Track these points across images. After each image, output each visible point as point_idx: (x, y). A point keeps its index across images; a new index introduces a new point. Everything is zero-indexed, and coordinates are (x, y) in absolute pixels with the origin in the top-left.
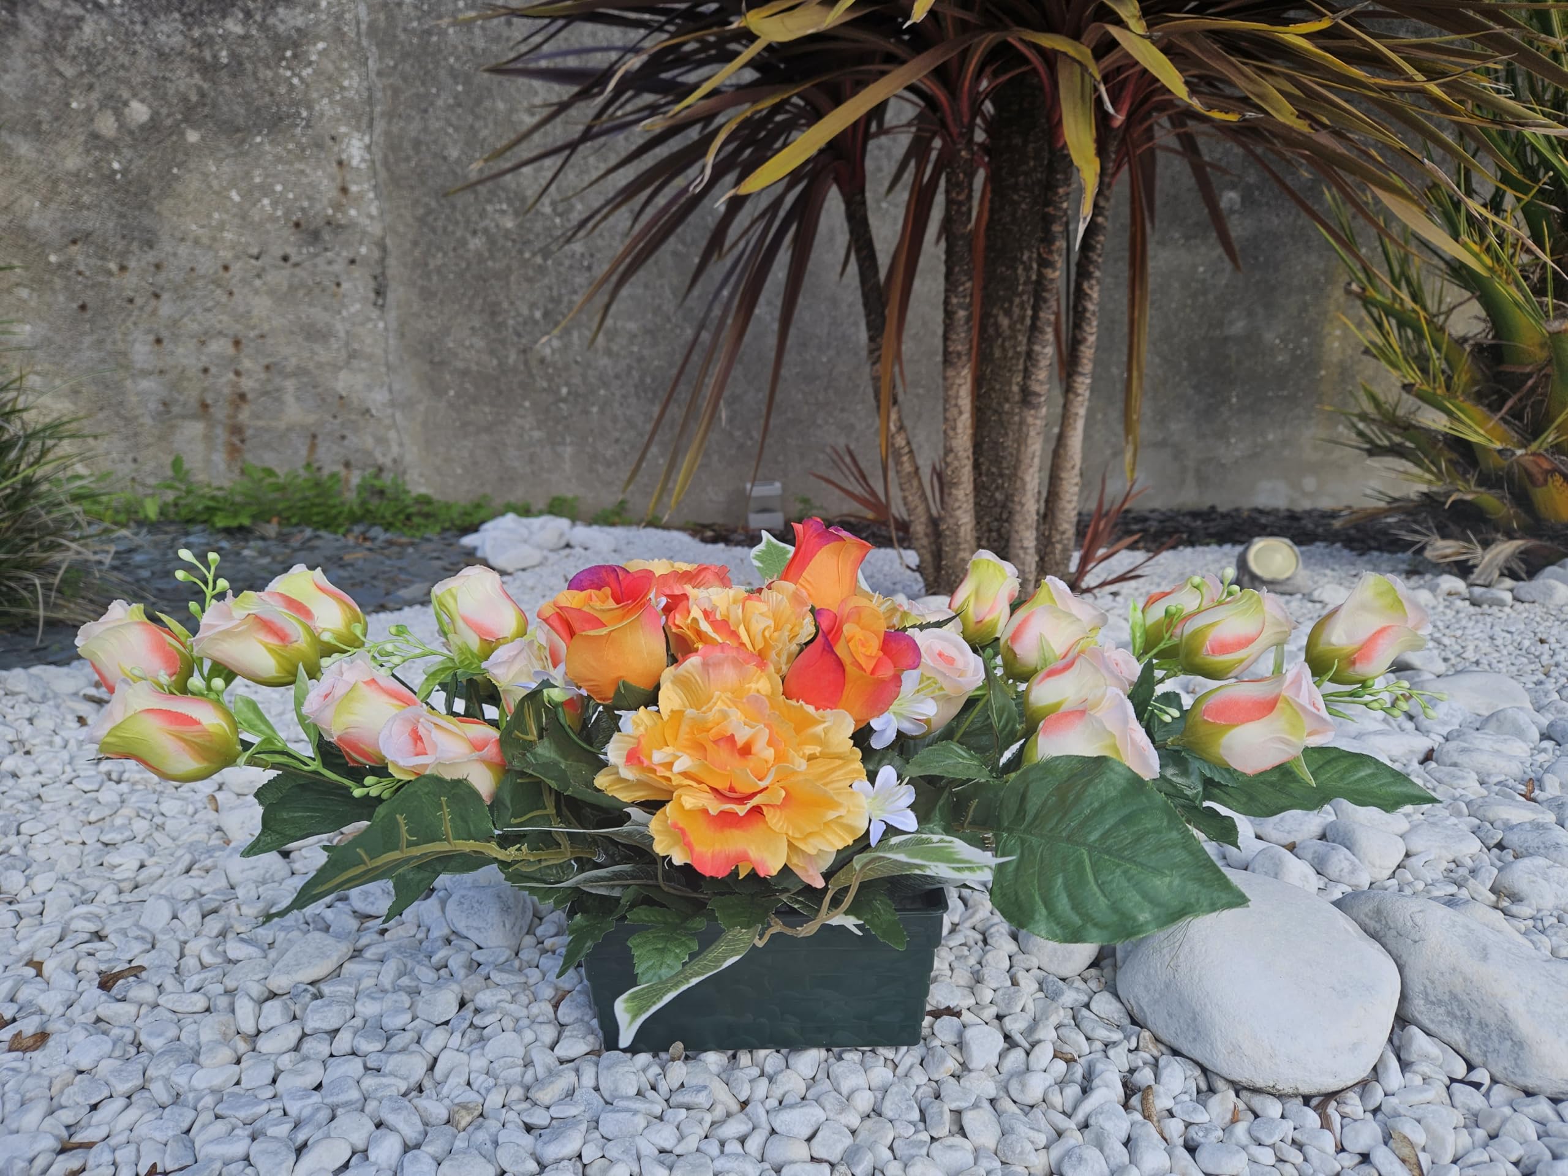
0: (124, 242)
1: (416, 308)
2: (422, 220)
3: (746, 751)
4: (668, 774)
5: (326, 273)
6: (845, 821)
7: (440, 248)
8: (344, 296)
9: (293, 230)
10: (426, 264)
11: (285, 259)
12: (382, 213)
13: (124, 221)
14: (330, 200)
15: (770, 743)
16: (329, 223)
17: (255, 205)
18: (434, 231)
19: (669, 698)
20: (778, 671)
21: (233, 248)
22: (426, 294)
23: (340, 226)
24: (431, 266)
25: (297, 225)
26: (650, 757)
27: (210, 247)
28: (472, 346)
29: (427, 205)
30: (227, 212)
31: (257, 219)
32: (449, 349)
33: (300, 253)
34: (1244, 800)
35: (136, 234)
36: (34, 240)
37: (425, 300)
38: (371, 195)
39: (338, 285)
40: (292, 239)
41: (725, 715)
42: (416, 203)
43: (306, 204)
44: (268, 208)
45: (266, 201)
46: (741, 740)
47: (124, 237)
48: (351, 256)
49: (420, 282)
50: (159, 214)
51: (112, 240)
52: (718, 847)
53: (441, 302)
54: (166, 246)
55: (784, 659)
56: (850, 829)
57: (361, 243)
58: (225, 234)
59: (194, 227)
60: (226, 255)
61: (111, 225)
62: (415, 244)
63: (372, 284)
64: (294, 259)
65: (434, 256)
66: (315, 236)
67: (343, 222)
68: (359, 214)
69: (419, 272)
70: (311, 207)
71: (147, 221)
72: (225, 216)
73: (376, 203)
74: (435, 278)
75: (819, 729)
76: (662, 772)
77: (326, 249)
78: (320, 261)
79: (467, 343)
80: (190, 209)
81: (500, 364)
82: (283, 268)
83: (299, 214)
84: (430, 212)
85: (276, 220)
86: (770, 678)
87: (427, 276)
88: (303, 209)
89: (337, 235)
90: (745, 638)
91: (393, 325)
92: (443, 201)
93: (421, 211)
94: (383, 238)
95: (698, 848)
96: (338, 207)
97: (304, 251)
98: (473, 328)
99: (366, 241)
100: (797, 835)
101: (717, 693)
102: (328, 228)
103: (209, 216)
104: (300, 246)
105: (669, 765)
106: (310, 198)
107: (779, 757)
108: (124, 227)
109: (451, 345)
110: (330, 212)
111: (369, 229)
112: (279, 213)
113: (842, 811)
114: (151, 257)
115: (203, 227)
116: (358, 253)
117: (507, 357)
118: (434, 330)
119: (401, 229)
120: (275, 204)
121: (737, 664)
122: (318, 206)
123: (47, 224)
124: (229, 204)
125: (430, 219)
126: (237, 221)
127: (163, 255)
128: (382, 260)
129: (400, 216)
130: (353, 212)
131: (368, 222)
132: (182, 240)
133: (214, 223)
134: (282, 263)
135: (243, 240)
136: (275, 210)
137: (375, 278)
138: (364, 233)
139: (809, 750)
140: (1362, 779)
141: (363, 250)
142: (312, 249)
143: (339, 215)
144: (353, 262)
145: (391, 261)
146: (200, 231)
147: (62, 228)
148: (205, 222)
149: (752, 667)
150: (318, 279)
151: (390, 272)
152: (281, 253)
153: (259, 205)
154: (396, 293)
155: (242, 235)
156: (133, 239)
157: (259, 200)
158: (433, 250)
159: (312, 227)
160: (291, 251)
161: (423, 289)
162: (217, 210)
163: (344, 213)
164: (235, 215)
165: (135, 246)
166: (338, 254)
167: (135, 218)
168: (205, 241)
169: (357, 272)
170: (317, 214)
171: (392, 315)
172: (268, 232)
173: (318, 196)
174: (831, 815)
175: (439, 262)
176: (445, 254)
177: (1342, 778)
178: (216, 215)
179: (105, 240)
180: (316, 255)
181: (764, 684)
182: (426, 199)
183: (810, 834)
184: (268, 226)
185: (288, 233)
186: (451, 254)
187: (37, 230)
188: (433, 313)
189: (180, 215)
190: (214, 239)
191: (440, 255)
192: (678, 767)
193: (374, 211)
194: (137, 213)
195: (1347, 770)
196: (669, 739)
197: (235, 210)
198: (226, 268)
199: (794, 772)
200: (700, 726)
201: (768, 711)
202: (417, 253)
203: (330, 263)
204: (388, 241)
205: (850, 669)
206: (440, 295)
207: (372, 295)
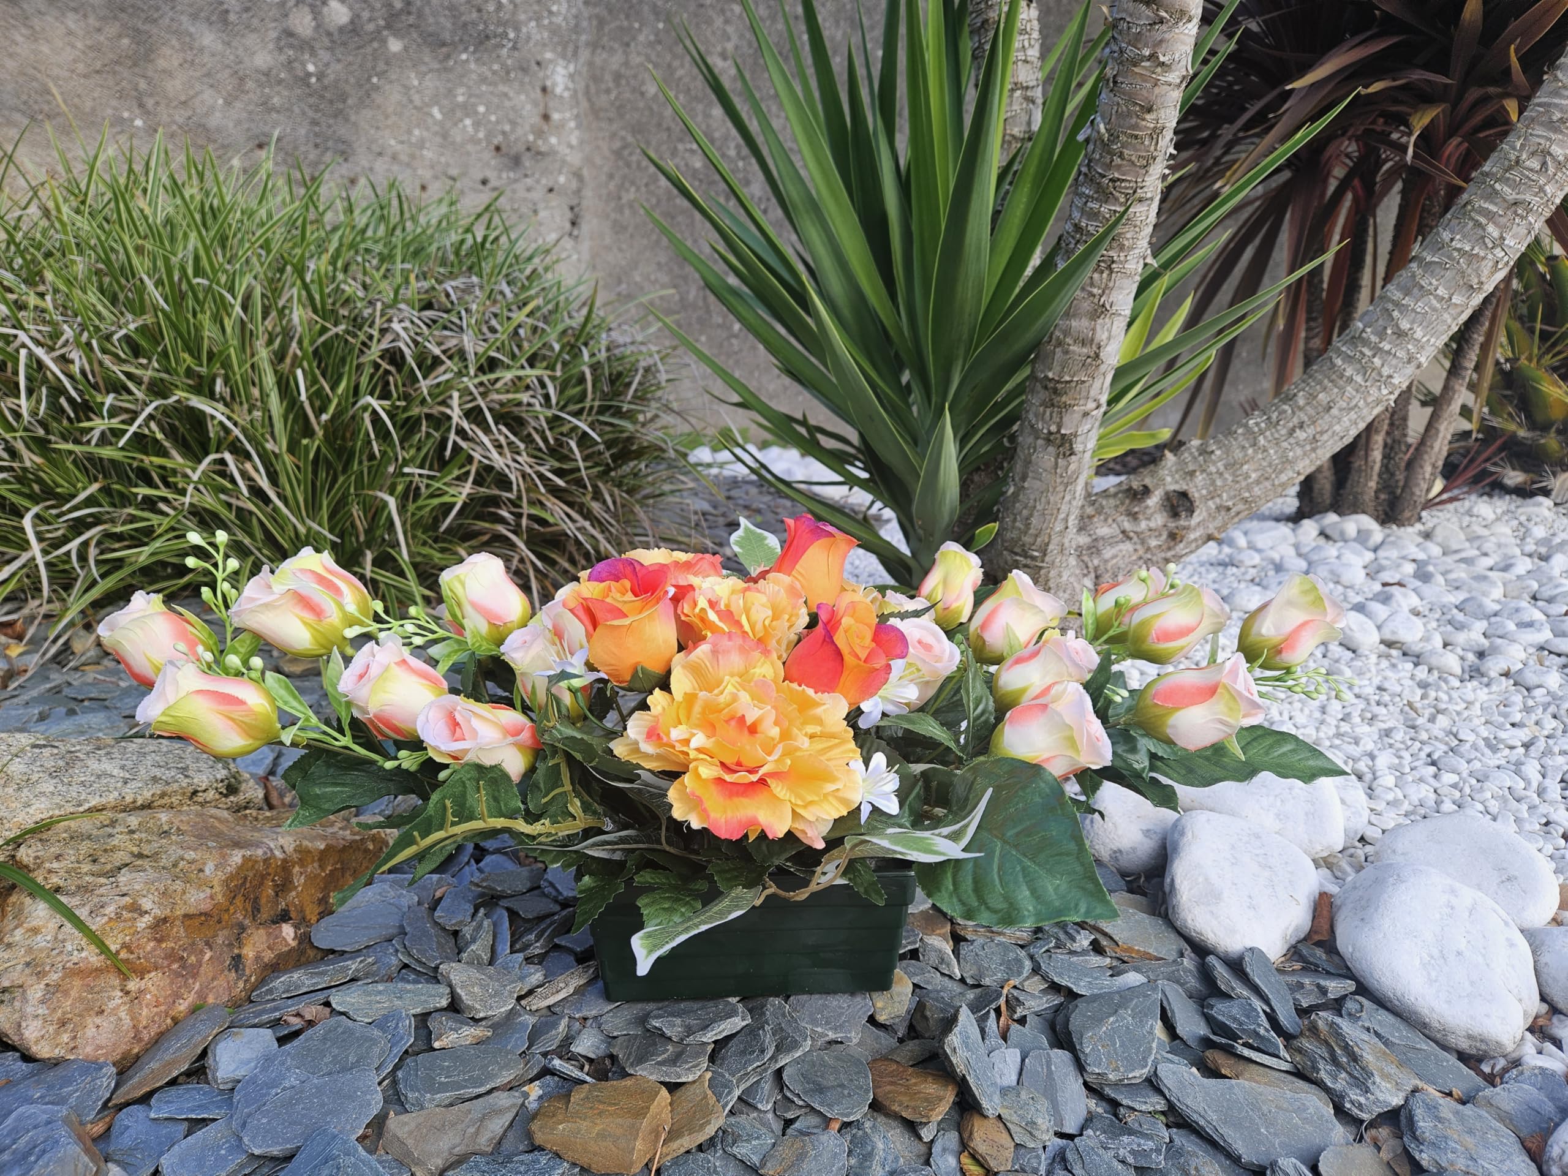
0: (318, 152)
1: (608, 241)
2: (618, 154)
3: (753, 730)
4: (685, 749)
5: (525, 200)
6: (840, 794)
7: (633, 183)
8: (541, 224)
9: (494, 153)
10: (620, 198)
11: (484, 182)
12: (582, 142)
13: (317, 129)
14: (532, 126)
15: (776, 723)
16: (528, 149)
17: (456, 124)
18: (628, 165)
19: (680, 682)
20: (779, 658)
21: (432, 167)
22: (619, 228)
23: (539, 153)
24: (624, 201)
25: (498, 149)
26: (668, 734)
27: (408, 165)
28: (656, 281)
29: (623, 139)
30: (428, 129)
31: (458, 139)
32: (636, 283)
33: (500, 178)
34: (1183, 772)
35: (330, 144)
36: (215, 141)
37: (617, 233)
38: (572, 124)
39: (535, 212)
40: (493, 162)
41: (735, 698)
42: (613, 135)
43: (507, 128)
44: (470, 129)
45: (468, 122)
46: (749, 721)
47: (316, 146)
48: (550, 184)
49: (613, 216)
50: (355, 124)
51: (303, 149)
52: (730, 814)
53: (632, 236)
54: (363, 160)
55: (784, 647)
56: (844, 801)
57: (560, 173)
58: (425, 152)
59: (393, 142)
60: (426, 174)
61: (303, 131)
62: (611, 176)
63: (569, 215)
64: (493, 183)
65: (627, 191)
66: (516, 161)
67: (543, 149)
68: (559, 143)
69: (613, 204)
70: (513, 131)
71: (343, 131)
72: (425, 134)
73: (577, 133)
74: (627, 212)
75: (819, 711)
76: (679, 748)
77: (526, 176)
78: (520, 187)
79: (653, 277)
80: (389, 122)
81: (682, 299)
82: (481, 191)
83: (500, 138)
84: (624, 147)
85: (479, 141)
86: (772, 664)
87: (620, 209)
88: (504, 133)
89: (537, 161)
90: (747, 628)
91: (586, 256)
92: (639, 137)
93: (617, 144)
94: (580, 169)
95: (712, 815)
96: (539, 133)
97: (504, 175)
98: (659, 264)
99: (565, 170)
100: (799, 802)
101: (727, 678)
102: (528, 154)
103: (409, 132)
104: (501, 171)
105: (687, 742)
106: (514, 123)
107: (785, 735)
108: (316, 135)
109: (638, 279)
110: (531, 138)
111: (568, 158)
112: (481, 135)
113: (839, 785)
114: (345, 170)
115: (402, 142)
116: (556, 182)
117: (688, 292)
118: (624, 263)
119: (598, 161)
120: (477, 125)
121: (742, 650)
122: (520, 131)
123: (231, 125)
124: (430, 121)
125: (626, 153)
126: (438, 139)
127: (358, 169)
128: (578, 192)
129: (598, 147)
130: (553, 140)
131: (568, 151)
132: (380, 154)
133: (414, 140)
134: (481, 187)
135: (443, 160)
136: (477, 131)
137: (572, 208)
138: (564, 162)
139: (811, 729)
140: (1284, 754)
141: (562, 179)
142: (512, 175)
143: (540, 142)
144: (551, 190)
145: (588, 193)
146: (399, 147)
147: (248, 130)
148: (405, 138)
149: (757, 654)
150: (516, 206)
151: (585, 203)
152: (480, 176)
153: (461, 125)
154: (587, 226)
155: (442, 154)
156: (327, 149)
157: (461, 120)
158: (627, 185)
159: (513, 152)
160: (491, 175)
161: (615, 222)
162: (418, 126)
163: (545, 140)
164: (436, 133)
165: (328, 157)
166: (538, 182)
167: (330, 126)
168: (404, 158)
169: (555, 200)
170: (517, 139)
171: (586, 246)
172: (468, 154)
173: (519, 120)
174: (830, 787)
175: (632, 196)
176: (638, 189)
177: (1267, 753)
178: (417, 132)
179: (296, 148)
180: (516, 181)
181: (768, 669)
182: (623, 133)
183: (811, 803)
184: (470, 147)
185: (488, 155)
186: (643, 189)
187: (218, 130)
188: (624, 246)
189: (378, 128)
190: (413, 157)
191: (633, 189)
192: (694, 743)
193: (574, 141)
194: (331, 121)
195: (1271, 747)
196: (683, 718)
197: (436, 128)
198: (424, 188)
199: (798, 749)
200: (711, 708)
201: (775, 694)
202: (612, 186)
203: (529, 190)
204: (585, 172)
205: (848, 658)
206: (630, 230)
207: (568, 225)
